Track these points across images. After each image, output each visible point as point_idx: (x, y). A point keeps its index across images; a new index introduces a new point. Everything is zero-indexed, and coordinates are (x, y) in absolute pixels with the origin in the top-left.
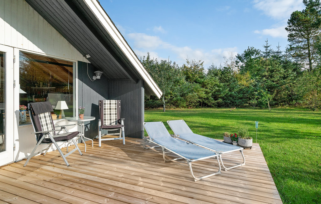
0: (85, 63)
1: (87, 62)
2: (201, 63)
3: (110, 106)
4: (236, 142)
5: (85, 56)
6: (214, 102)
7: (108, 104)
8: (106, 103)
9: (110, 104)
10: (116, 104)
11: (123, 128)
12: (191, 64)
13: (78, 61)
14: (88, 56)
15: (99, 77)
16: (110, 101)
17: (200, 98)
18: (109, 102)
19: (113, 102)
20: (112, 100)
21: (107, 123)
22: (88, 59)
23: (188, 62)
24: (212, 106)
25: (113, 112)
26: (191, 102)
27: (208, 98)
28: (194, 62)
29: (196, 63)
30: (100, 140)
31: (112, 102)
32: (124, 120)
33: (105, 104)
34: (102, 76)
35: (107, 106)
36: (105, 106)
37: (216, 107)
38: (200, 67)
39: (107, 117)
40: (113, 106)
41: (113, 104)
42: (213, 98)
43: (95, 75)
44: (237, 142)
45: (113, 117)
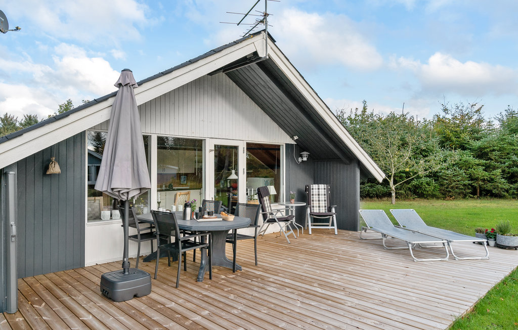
0: (292, 145)
1: (294, 143)
2: (476, 108)
3: (319, 192)
4: (492, 239)
5: (292, 137)
6: (507, 186)
7: (316, 189)
8: (314, 187)
9: (319, 189)
10: (325, 189)
11: (334, 215)
12: (453, 113)
13: (286, 144)
14: (296, 138)
15: (305, 159)
16: (319, 186)
17: (472, 180)
18: (317, 187)
19: (322, 186)
20: (320, 185)
21: (316, 210)
22: (296, 141)
23: (446, 110)
24: (504, 196)
25: (322, 198)
26: (452, 188)
27: (492, 179)
28: (460, 108)
29: (464, 109)
30: (310, 227)
31: (320, 187)
32: (335, 207)
33: (313, 189)
34: (309, 157)
35: (315, 192)
36: (313, 192)
37: (514, 198)
38: (475, 117)
39: (316, 204)
40: (322, 192)
41: (322, 189)
42: (504, 178)
43: (301, 156)
44: (495, 240)
45: (322, 204)
